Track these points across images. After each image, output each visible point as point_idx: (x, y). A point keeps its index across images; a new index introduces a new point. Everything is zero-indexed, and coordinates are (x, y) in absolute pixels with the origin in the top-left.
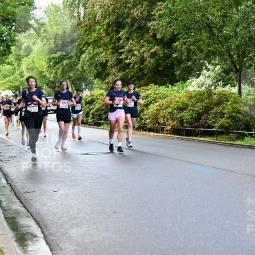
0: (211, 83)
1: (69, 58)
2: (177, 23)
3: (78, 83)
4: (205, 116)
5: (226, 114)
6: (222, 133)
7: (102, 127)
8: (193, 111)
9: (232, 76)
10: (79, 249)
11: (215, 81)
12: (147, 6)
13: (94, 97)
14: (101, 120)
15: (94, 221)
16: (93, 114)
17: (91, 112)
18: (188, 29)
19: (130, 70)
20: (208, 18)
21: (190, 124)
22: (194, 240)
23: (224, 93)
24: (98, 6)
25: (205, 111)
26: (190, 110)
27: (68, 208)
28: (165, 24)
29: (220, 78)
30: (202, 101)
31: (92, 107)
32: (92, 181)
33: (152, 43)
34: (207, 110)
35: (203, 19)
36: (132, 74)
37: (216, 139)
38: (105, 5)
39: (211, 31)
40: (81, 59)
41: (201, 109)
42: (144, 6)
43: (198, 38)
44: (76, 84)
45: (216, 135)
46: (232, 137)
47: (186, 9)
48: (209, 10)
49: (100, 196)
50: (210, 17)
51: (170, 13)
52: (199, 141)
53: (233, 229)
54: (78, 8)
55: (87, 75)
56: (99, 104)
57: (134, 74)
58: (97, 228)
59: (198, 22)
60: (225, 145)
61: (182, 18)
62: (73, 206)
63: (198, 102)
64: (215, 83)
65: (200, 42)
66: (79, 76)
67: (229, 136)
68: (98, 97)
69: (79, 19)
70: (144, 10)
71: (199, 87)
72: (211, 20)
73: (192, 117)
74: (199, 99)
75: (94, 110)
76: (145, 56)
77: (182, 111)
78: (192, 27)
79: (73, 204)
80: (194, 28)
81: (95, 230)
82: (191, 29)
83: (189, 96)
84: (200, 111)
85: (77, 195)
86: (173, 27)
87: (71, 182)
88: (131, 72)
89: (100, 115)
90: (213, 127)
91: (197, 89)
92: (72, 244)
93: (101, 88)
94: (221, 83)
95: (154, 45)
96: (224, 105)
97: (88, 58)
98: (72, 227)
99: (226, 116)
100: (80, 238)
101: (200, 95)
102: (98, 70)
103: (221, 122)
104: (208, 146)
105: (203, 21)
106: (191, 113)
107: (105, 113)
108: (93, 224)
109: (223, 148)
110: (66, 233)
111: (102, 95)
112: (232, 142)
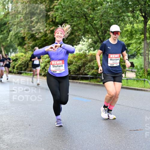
0: (86, 49)
1: (2, 34)
2: (66, 13)
3: (8, 49)
4: (83, 68)
5: (95, 67)
6: (92, 78)
7: (22, 75)
8: (76, 65)
9: (98, 45)
10: (9, 147)
11: (89, 47)
12: (49, 3)
13: (18, 57)
14: (22, 70)
15: (18, 131)
16: (17, 67)
17: (16, 66)
18: (73, 17)
19: (38, 41)
20: (84, 11)
21: (74, 73)
22: (76, 141)
23: (94, 54)
24: (20, 3)
25: (83, 66)
26: (74, 65)
27: (2, 123)
28: (59, 14)
29: (91, 46)
30: (81, 59)
31: (16, 63)
32: (17, 107)
33: (51, 25)
34: (84, 64)
35: (81, 11)
36: (40, 43)
37: (89, 81)
38: (24, 2)
39: (86, 18)
40: (10, 35)
41: (80, 64)
42: (47, 3)
43: (78, 22)
44: (7, 49)
45: (89, 79)
46: (99, 80)
47: (71, 5)
48: (85, 6)
49: (21, 116)
50: (85, 10)
51: (62, 8)
52: (80, 83)
53: (99, 134)
54: (8, 4)
55: (14, 44)
56: (21, 61)
57: (41, 43)
58: (19, 135)
59: (79, 13)
60: (95, 85)
61: (69, 11)
62: (5, 122)
63: (78, 60)
64: (89, 49)
65: (80, 25)
66: (8, 45)
67: (97, 80)
68: (20, 57)
69: (8, 10)
70: (47, 6)
71: (79, 51)
72: (86, 11)
73: (76, 69)
74: (79, 58)
75: (18, 65)
76: (47, 33)
77: (70, 65)
78: (75, 16)
79: (5, 121)
80: (76, 17)
81: (18, 136)
82: (75, 17)
83: (73, 57)
84: (80, 65)
85: (8, 115)
86: (64, 16)
87: (4, 108)
88: (39, 42)
89: (21, 68)
90: (87, 75)
91: (78, 53)
92: (5, 145)
93: (22, 52)
94: (92, 49)
95: (53, 26)
96: (94, 62)
97: (14, 34)
98: (5, 135)
99: (95, 68)
100: (9, 141)
101: (80, 56)
102: (20, 41)
103: (92, 72)
104: (85, 86)
105: (81, 12)
106: (75, 66)
107: (24, 67)
108: (17, 132)
109: (94, 87)
110: (1, 138)
111: (22, 56)
112: (99, 83)
